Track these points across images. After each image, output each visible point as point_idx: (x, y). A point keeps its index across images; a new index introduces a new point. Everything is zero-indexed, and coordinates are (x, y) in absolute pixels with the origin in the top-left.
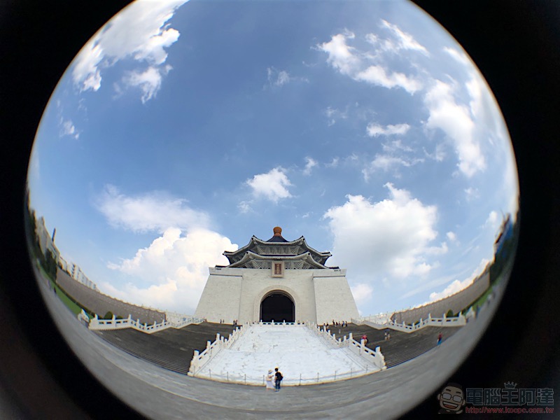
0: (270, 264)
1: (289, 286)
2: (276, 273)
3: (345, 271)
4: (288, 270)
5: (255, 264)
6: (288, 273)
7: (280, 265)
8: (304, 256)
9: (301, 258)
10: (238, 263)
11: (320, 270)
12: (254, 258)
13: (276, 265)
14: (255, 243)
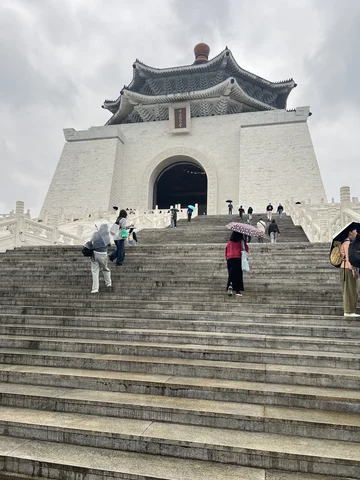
0: (166, 110)
1: (200, 147)
2: (177, 127)
5: (142, 115)
6: (197, 125)
7: (184, 110)
8: (224, 88)
11: (259, 113)
12: (140, 102)
13: (176, 111)
14: (141, 74)
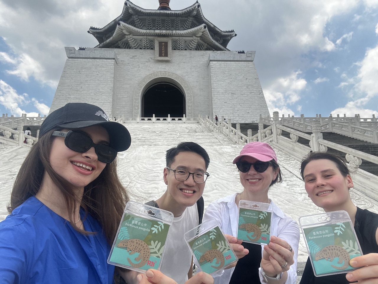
0: (152, 41)
1: (179, 72)
3: (252, 53)
4: (177, 52)
5: (131, 43)
7: (166, 44)
8: (198, 31)
9: (194, 34)
10: (108, 41)
11: (219, 52)
12: (131, 32)
13: (160, 43)
14: (130, 10)
